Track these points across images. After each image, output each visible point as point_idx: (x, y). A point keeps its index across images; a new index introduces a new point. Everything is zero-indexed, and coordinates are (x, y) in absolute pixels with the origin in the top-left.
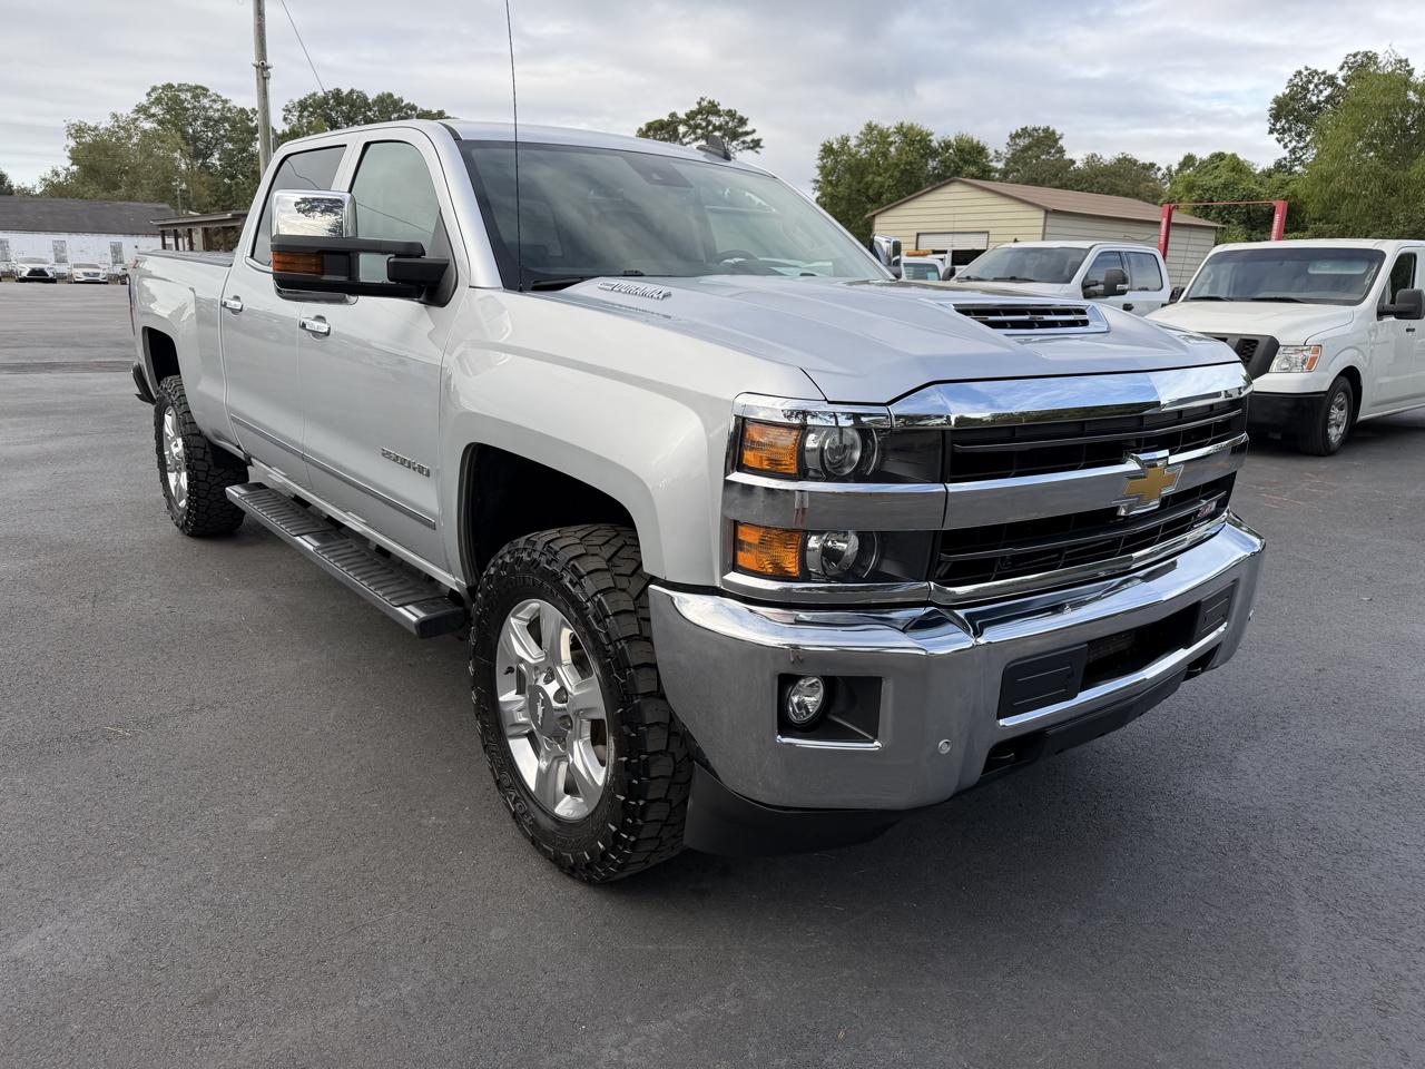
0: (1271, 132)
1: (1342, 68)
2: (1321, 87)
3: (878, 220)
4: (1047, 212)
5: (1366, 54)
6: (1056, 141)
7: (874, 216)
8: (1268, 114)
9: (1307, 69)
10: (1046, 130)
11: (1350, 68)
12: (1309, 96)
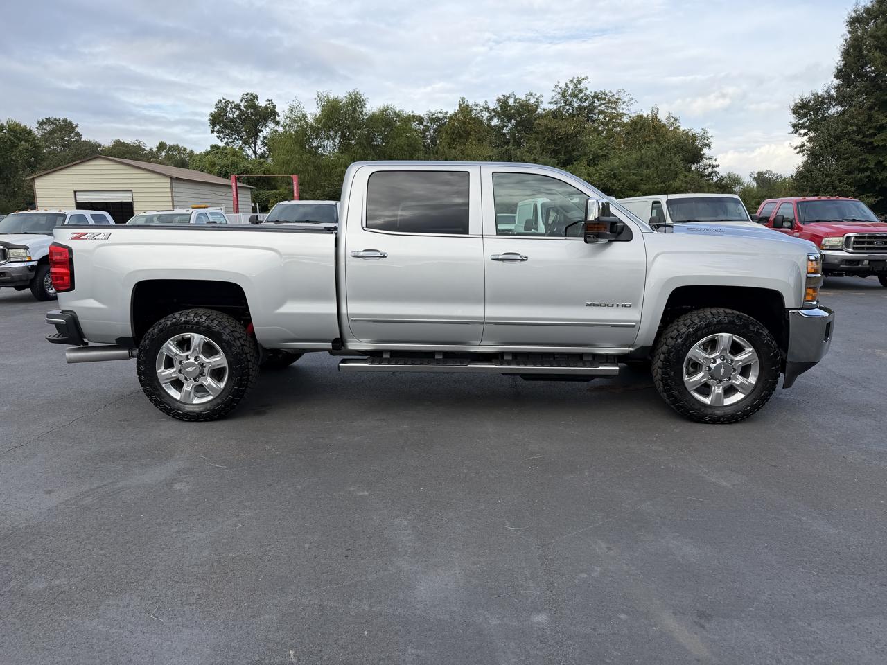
0: (212, 132)
1: (241, 101)
2: (234, 110)
3: (36, 182)
4: (172, 178)
5: (252, 95)
6: (74, 128)
7: (33, 179)
8: (209, 122)
9: (224, 99)
10: (65, 121)
11: (246, 101)
12: (228, 114)
